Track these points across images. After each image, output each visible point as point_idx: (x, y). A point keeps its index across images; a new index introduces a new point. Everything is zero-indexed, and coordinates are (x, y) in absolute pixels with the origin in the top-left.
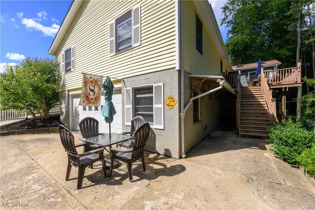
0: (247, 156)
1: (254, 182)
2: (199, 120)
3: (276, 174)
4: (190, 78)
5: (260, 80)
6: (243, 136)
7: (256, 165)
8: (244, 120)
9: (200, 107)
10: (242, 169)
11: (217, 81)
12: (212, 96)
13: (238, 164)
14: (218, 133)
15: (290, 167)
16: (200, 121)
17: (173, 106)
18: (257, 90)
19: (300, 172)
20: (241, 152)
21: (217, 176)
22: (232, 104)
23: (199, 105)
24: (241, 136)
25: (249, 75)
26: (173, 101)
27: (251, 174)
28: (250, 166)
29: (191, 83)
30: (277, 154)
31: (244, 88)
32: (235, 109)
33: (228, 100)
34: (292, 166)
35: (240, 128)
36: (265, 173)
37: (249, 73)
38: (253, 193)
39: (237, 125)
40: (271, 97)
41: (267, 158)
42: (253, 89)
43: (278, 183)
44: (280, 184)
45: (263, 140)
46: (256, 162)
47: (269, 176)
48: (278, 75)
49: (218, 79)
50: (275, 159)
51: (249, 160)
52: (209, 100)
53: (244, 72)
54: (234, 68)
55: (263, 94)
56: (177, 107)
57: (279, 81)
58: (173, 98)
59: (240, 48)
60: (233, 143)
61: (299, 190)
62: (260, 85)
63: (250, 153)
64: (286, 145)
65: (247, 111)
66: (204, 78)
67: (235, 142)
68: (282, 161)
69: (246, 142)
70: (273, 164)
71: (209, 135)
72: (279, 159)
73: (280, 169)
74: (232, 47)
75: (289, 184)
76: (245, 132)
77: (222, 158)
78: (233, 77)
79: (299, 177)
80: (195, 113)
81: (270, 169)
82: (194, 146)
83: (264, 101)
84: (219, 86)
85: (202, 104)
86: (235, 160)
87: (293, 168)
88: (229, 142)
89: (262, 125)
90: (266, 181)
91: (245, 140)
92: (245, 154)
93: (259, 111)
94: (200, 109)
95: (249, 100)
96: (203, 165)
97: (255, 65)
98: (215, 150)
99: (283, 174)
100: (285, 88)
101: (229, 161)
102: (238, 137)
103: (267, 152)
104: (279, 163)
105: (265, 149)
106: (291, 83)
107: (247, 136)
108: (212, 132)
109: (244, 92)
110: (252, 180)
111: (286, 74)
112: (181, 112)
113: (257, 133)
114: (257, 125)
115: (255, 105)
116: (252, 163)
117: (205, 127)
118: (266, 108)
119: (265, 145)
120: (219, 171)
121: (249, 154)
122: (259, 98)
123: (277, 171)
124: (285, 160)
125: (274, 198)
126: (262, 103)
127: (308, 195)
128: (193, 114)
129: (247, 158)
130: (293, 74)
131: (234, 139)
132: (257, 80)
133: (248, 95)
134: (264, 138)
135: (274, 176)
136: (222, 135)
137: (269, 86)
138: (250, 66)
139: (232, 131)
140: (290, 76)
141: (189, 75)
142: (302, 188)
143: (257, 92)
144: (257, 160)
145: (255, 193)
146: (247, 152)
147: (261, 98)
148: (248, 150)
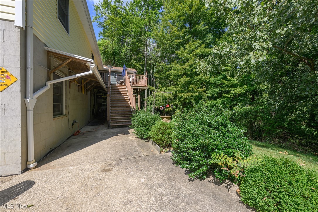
0: (116, 142)
1: (123, 163)
2: (64, 113)
3: (137, 150)
4: (48, 53)
5: (125, 81)
6: (113, 127)
7: (124, 147)
8: (114, 113)
9: (66, 97)
10: (112, 155)
11: (87, 64)
12: (82, 87)
13: (109, 152)
14: (90, 128)
15: (145, 142)
16: (65, 115)
17: (6, 87)
18: (123, 88)
19: (150, 144)
20: (111, 141)
21: (86, 173)
22: (103, 100)
23: (63, 95)
24: (111, 127)
25: (117, 76)
26: (8, 77)
27: (120, 157)
28: (119, 151)
29: (49, 60)
30: (137, 135)
31: (113, 86)
32: (106, 105)
33: (100, 96)
34: (146, 141)
35: (110, 120)
36: (131, 151)
37: (117, 74)
38: (123, 173)
39: (108, 118)
40: (132, 93)
41: (131, 140)
42: (120, 87)
43: (139, 157)
44: (140, 157)
45: (127, 128)
46: (123, 145)
47: (133, 153)
48: (136, 79)
49: (87, 62)
50: (136, 140)
51: (119, 145)
52: (78, 91)
53: (113, 73)
54: (105, 67)
55: (126, 92)
56: (17, 88)
57: (137, 83)
58: (7, 72)
59: (111, 51)
60: (104, 134)
61: (151, 156)
62: (125, 85)
63: (119, 139)
64: (143, 127)
65: (116, 105)
66: (70, 58)
67: (106, 134)
68: (140, 140)
69: (116, 131)
70: (135, 143)
71: (78, 131)
72: (138, 139)
73: (139, 146)
74: (103, 48)
75: (145, 154)
76: (115, 123)
77: (92, 151)
78: (104, 74)
79: (150, 147)
80: (55, 104)
81: (133, 148)
82: (55, 148)
83: (128, 97)
84: (89, 70)
85: (68, 94)
86: (105, 149)
87: (146, 143)
88: (100, 135)
89: (127, 115)
90: (131, 159)
91: (114, 130)
92: (114, 142)
93: (125, 105)
94: (66, 100)
95: (117, 96)
96: (67, 167)
97: (121, 69)
98: (84, 145)
99: (141, 148)
100: (140, 89)
101: (99, 152)
102: (109, 129)
103: (131, 136)
104: (139, 141)
105: (129, 133)
106: (143, 86)
107: (116, 127)
108: (82, 128)
109: (113, 89)
110: (121, 162)
111: (140, 80)
112: (26, 98)
113: (123, 122)
114: (123, 117)
115: (122, 100)
116: (121, 147)
117: (72, 122)
118: (129, 103)
119: (129, 130)
120: (89, 166)
121: (118, 141)
122: (124, 95)
123: (138, 148)
124: (142, 138)
125: (137, 170)
126: (126, 98)
127: (156, 157)
128: (54, 105)
129: (116, 144)
130: (143, 80)
131: (105, 131)
132: (123, 81)
133: (116, 92)
134: (128, 126)
135: (136, 152)
136: (93, 130)
137: (131, 86)
138: (117, 69)
139: (103, 125)
140: (142, 81)
141: (45, 47)
142: (152, 154)
143: (123, 90)
144: (124, 143)
145: (124, 172)
146: (116, 139)
147: (126, 95)
148: (117, 138)
